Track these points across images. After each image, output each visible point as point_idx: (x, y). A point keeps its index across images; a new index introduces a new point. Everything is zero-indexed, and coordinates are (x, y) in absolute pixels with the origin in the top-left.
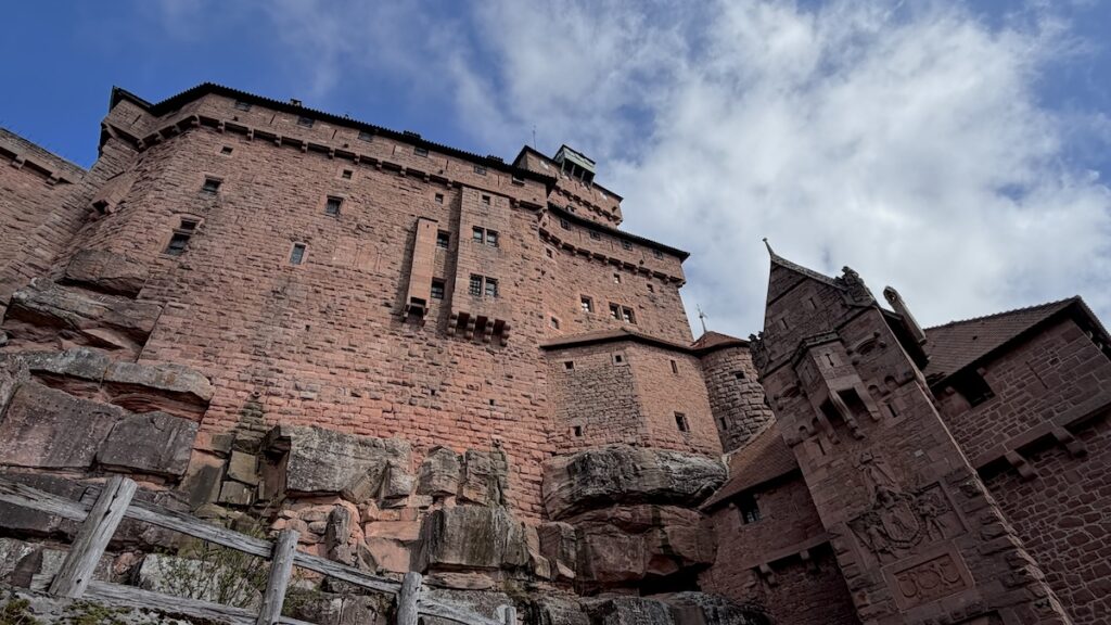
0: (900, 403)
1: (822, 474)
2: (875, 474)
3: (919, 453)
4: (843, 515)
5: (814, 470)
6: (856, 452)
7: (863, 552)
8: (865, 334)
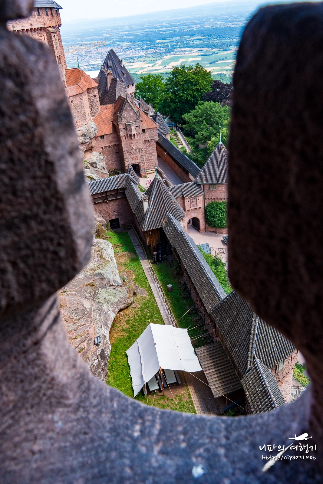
0: (139, 136)
1: (125, 143)
2: (133, 145)
3: (138, 144)
4: (126, 149)
5: (124, 141)
6: (131, 141)
7: (127, 154)
8: (138, 124)
